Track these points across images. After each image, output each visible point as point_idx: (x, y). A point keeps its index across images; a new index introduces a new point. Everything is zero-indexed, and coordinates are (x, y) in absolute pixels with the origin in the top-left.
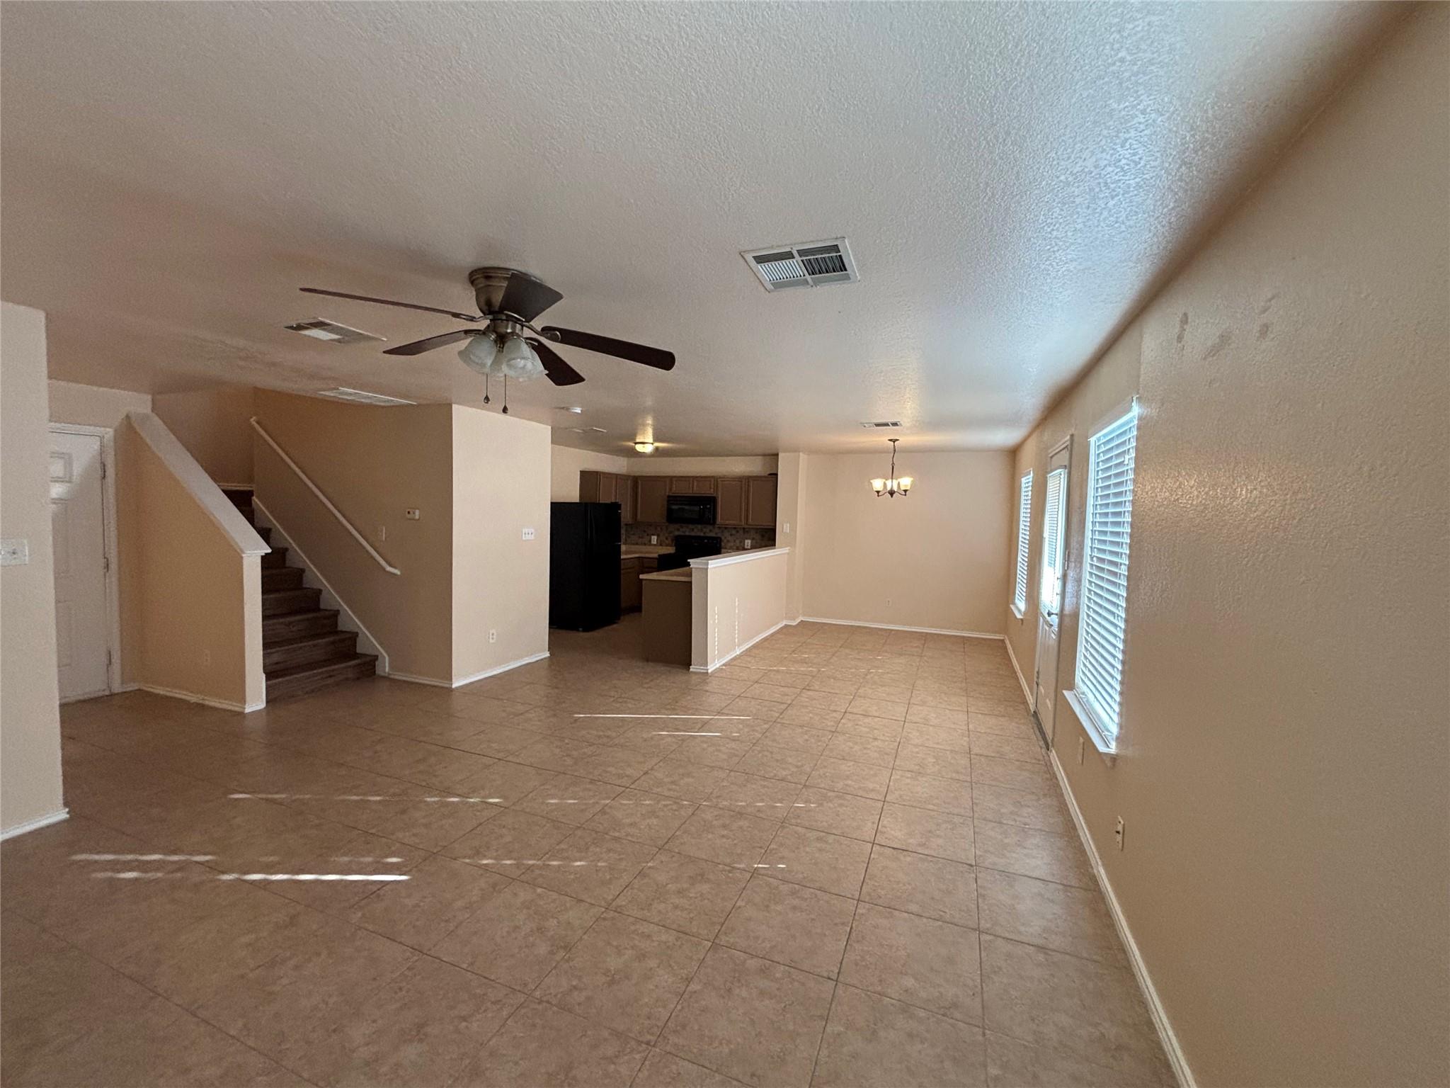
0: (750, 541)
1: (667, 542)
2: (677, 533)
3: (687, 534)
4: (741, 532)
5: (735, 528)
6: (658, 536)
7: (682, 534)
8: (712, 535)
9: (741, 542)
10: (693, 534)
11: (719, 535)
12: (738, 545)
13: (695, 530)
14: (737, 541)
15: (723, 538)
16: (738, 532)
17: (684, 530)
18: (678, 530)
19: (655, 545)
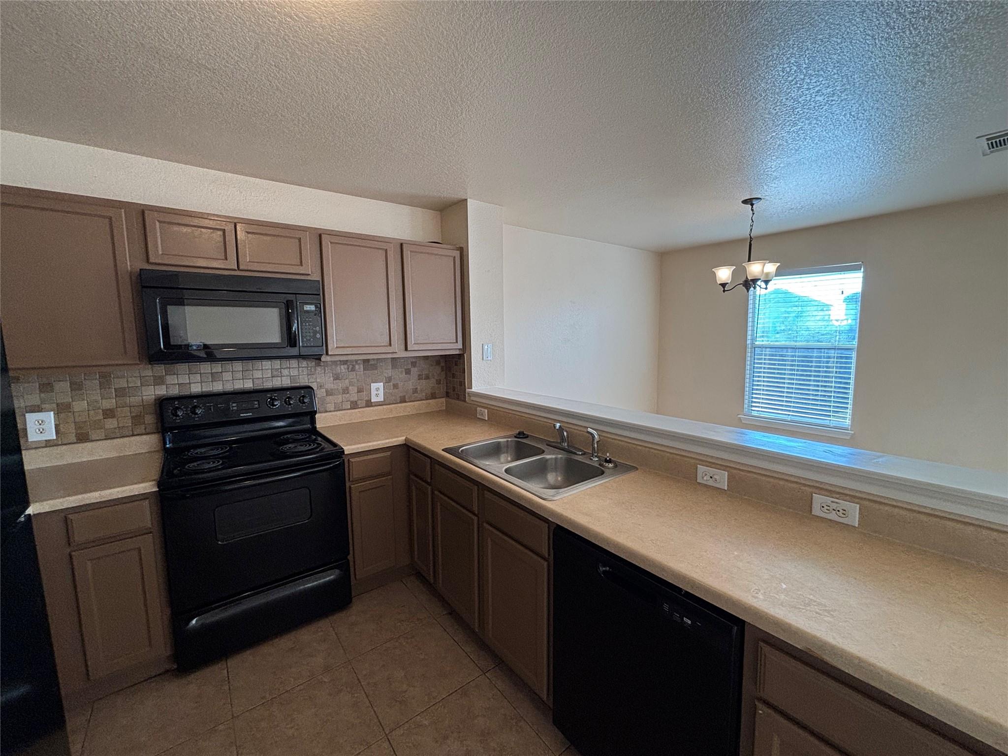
0: (381, 385)
1: (111, 424)
2: (162, 391)
3: (196, 389)
4: (360, 368)
5: (345, 362)
6: (61, 410)
7: (175, 391)
8: (286, 382)
9: (360, 391)
10: (218, 387)
11: (303, 381)
12: (354, 397)
13: (227, 376)
14: (353, 390)
15: (314, 386)
16: (353, 370)
17: (184, 379)
18: (159, 381)
19: (48, 444)
